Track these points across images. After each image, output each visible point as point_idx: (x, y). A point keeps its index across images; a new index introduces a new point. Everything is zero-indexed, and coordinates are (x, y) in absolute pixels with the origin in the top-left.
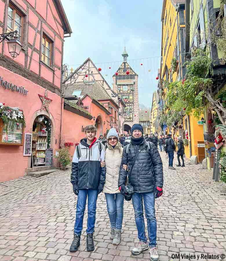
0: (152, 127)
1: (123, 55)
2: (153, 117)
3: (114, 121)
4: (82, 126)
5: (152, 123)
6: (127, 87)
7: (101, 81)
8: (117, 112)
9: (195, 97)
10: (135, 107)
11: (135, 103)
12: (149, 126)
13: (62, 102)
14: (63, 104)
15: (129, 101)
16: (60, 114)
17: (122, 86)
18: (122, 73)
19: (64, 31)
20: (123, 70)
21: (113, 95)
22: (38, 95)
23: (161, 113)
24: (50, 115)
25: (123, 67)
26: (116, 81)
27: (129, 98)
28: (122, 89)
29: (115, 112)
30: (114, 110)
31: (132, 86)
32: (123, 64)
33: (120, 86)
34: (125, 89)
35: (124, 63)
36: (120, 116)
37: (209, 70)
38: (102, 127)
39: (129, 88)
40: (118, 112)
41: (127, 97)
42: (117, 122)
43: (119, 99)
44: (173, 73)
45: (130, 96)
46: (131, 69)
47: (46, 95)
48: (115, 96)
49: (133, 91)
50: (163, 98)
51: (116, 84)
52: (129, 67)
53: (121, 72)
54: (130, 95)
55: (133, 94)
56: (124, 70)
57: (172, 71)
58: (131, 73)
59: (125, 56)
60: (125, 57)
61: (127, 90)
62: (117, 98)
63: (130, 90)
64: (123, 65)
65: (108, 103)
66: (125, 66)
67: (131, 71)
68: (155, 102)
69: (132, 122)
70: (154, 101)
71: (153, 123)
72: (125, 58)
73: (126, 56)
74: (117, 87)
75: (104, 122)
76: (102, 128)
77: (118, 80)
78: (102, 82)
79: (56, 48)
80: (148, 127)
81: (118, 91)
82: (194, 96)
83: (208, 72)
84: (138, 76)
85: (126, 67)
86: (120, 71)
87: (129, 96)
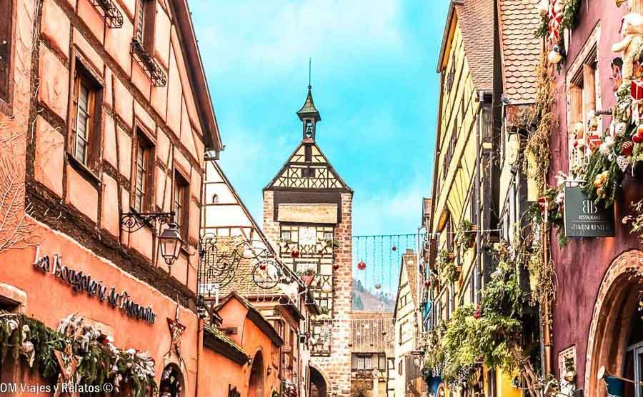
0: (393, 374)
1: (301, 115)
2: (397, 340)
3: (287, 363)
4: (230, 385)
5: (393, 359)
6: (312, 230)
7: (245, 229)
8: (295, 334)
9: (494, 350)
10: (340, 305)
11: (340, 288)
12: (382, 371)
13: (199, 327)
14: (201, 334)
15: (319, 283)
16: (196, 358)
17: (295, 228)
18: (298, 183)
19: (206, 146)
20: (300, 170)
21: (284, 277)
22: (168, 319)
23: (428, 341)
24: (182, 363)
25: (302, 160)
26: (276, 208)
27: (319, 269)
28: (294, 239)
29: (292, 332)
30: (288, 328)
31: (331, 229)
32: (303, 148)
33: (287, 228)
34: (308, 238)
35: (308, 146)
36: (301, 345)
37: (516, 309)
38: (263, 383)
39: (320, 235)
40: (297, 333)
41: (314, 267)
42: (295, 364)
43: (301, 289)
44: (464, 251)
45: (322, 266)
46: (330, 168)
47: (177, 317)
48: (288, 279)
49: (335, 246)
50: (435, 295)
51: (275, 219)
52: (322, 160)
53: (295, 176)
54: (323, 261)
55: (334, 258)
56: (303, 169)
57: (462, 248)
58: (330, 183)
59: (310, 118)
60: (310, 121)
61: (313, 242)
62: (294, 286)
63: (323, 242)
64: (302, 151)
65: (276, 308)
66: (308, 155)
67: (331, 176)
68: (407, 289)
69: (329, 356)
70: (405, 286)
71: (397, 361)
72: (309, 124)
73: (313, 119)
74: (277, 228)
75: (269, 369)
76: (262, 388)
77: (280, 206)
78: (247, 231)
79: (193, 197)
80: (379, 374)
81: (283, 244)
82: (491, 348)
83: (513, 312)
84: (352, 193)
85: (314, 160)
86: (291, 173)
87: (319, 264)
